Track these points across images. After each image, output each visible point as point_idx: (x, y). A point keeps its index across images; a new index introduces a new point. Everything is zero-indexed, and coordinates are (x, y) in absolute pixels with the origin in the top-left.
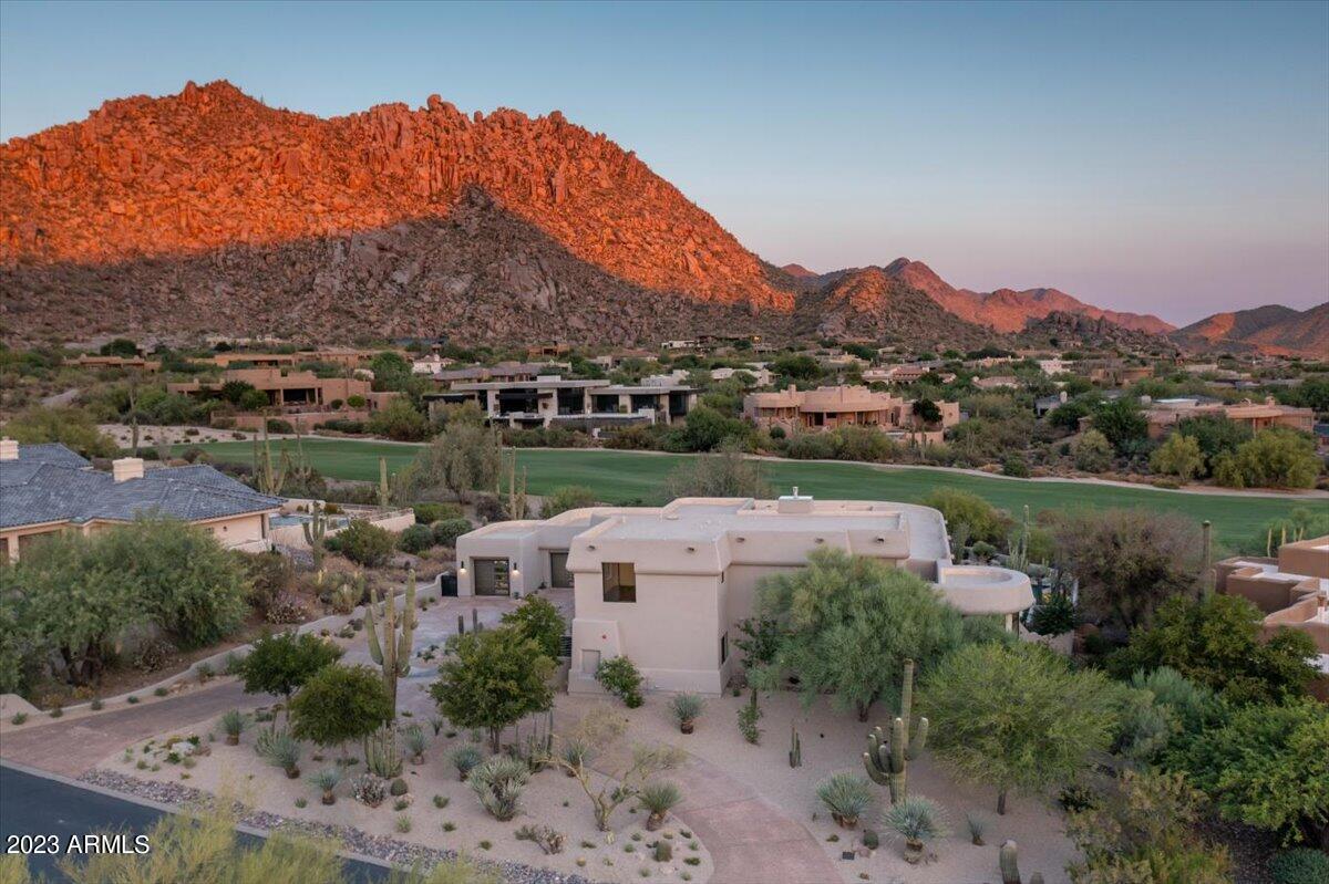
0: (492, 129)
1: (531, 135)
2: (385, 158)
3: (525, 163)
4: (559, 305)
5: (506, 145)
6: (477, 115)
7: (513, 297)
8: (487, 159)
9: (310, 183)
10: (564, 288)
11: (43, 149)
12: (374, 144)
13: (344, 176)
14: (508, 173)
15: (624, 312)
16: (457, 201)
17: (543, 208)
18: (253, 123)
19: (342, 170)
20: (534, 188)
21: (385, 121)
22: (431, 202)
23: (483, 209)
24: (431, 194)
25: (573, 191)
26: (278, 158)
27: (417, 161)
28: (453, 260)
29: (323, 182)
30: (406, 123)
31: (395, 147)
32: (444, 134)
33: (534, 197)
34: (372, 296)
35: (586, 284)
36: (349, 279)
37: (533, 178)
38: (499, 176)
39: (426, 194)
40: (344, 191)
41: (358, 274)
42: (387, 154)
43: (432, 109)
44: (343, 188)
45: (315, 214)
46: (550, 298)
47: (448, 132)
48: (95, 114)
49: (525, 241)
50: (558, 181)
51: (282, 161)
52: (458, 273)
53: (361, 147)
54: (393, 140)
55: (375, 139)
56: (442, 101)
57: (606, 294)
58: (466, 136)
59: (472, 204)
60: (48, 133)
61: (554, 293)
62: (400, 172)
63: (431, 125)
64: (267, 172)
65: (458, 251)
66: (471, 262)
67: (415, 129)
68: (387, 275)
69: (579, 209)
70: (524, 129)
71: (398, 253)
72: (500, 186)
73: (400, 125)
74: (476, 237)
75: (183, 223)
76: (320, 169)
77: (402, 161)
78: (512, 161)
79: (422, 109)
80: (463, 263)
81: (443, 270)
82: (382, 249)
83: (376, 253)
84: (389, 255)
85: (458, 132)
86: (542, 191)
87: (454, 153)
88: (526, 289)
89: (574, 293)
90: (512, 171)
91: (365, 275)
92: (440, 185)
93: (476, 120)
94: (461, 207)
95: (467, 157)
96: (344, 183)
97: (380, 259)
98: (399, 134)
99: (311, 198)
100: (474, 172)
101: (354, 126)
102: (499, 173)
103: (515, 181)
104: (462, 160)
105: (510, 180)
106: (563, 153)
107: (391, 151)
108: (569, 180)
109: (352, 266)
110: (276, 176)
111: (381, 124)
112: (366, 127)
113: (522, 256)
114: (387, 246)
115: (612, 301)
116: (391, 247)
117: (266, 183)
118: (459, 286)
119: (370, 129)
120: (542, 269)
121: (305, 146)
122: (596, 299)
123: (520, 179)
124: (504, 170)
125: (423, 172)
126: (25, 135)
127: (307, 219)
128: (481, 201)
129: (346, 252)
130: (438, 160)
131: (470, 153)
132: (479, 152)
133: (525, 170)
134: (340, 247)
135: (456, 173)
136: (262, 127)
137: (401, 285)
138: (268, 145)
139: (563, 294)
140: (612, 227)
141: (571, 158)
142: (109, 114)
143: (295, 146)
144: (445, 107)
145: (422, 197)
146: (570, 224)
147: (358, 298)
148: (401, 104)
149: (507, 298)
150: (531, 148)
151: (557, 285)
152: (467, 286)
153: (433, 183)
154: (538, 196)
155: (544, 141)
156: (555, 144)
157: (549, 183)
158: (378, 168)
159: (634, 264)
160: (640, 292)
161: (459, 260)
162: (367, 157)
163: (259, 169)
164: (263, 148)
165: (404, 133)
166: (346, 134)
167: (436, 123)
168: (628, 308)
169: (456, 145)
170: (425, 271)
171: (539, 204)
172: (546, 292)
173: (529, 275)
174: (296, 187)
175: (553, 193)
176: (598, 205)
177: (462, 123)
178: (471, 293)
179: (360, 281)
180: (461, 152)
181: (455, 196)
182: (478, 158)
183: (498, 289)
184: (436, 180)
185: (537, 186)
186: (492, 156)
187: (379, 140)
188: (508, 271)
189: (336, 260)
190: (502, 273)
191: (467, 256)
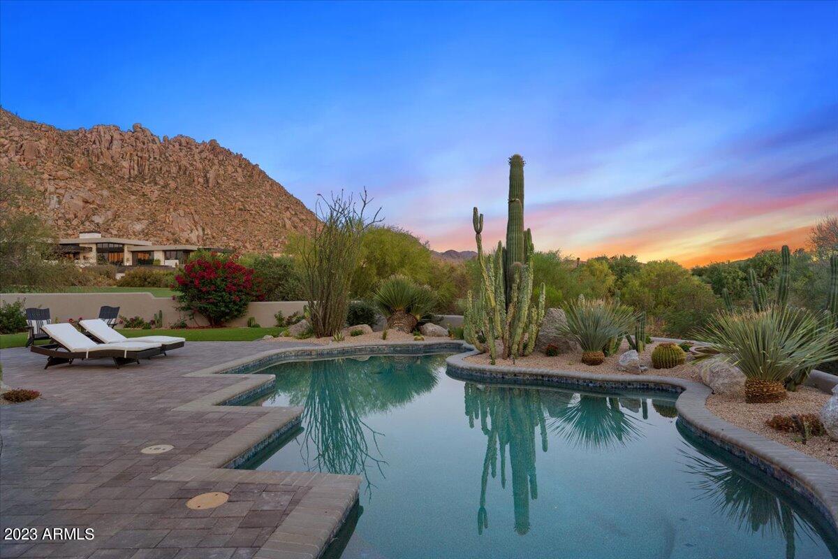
0: (174, 146)
1: (197, 151)
2: (100, 154)
3: (191, 165)
4: (204, 240)
5: (181, 154)
6: (165, 139)
7: (173, 234)
8: (168, 160)
9: (43, 162)
10: (208, 231)
12: (94, 146)
13: (70, 162)
14: (180, 169)
15: (245, 247)
16: (147, 181)
17: (200, 189)
18: (8, 126)
19: (68, 158)
20: (196, 178)
21: (102, 134)
22: (130, 181)
23: (163, 187)
24: (130, 177)
25: (220, 181)
26: (22, 146)
27: (122, 158)
28: (136, 212)
29: (53, 163)
30: (116, 136)
31: (108, 149)
32: (141, 145)
33: (196, 183)
34: (75, 229)
35: (223, 231)
36: (60, 218)
37: (195, 173)
38: (174, 170)
39: (127, 177)
40: (68, 170)
41: (67, 216)
42: (101, 152)
43: (135, 131)
44: (68, 168)
45: (42, 180)
46: (198, 236)
47: (144, 144)
49: (187, 205)
50: (211, 175)
51: (23, 149)
52: (139, 219)
53: (84, 146)
54: (107, 145)
55: (94, 143)
56: (142, 127)
57: (235, 237)
58: (155, 147)
59: (156, 184)
61: (201, 233)
62: (110, 163)
63: (133, 139)
64: (12, 154)
65: (140, 207)
66: (149, 214)
67: (122, 140)
68: (88, 218)
69: (224, 192)
70: (193, 147)
71: (98, 205)
72: (175, 175)
73: (112, 137)
74: (155, 202)
76: (52, 155)
77: (112, 157)
78: (184, 162)
79: (129, 130)
80: (143, 214)
81: (128, 218)
82: (86, 202)
83: (81, 204)
84: (92, 206)
85: (151, 144)
86: (201, 180)
87: (147, 155)
88: (183, 230)
89: (214, 234)
90: (183, 168)
91: (72, 216)
92: (136, 172)
94: (148, 185)
95: (155, 158)
96: (70, 165)
97: (84, 208)
98: (111, 142)
99: (42, 171)
100: (159, 167)
101: (80, 135)
102: (174, 168)
103: (185, 173)
104: (151, 159)
105: (181, 173)
106: (216, 161)
107: (104, 150)
108: (218, 176)
109: (63, 211)
110: (18, 157)
111: (100, 136)
112: (89, 136)
113: (182, 213)
114: (90, 200)
115: (238, 240)
116: (93, 201)
117: (11, 160)
118: (138, 227)
119: (94, 137)
120: (194, 220)
121: (43, 141)
123: (187, 173)
124: (178, 167)
125: (125, 164)
127: (35, 182)
128: (162, 182)
129: (59, 202)
130: (136, 158)
131: (158, 157)
132: (163, 156)
133: (191, 168)
134: (55, 198)
135: (147, 167)
136: (13, 128)
137: (98, 224)
138: (16, 139)
139: (207, 234)
140: (242, 202)
141: (220, 165)
143: (36, 141)
144: (143, 130)
145: (124, 178)
146: (217, 199)
147: (64, 230)
148: (114, 126)
149: (170, 236)
150: (197, 157)
151: (203, 230)
152: (144, 227)
153: (132, 171)
154: (199, 183)
155: (204, 155)
156: (211, 156)
157: (206, 176)
158: (94, 159)
159: (253, 222)
160: (255, 236)
161: (141, 212)
162: (87, 153)
163: (6, 152)
164: (12, 140)
165: (115, 142)
166: (75, 138)
167: (137, 138)
168: (247, 245)
169: (148, 151)
170: (116, 217)
171: (199, 187)
172: (195, 233)
173: (187, 222)
174: (31, 164)
175: (207, 181)
176: (234, 190)
177: (153, 140)
178: (146, 231)
179: (69, 220)
180: (152, 155)
181: (145, 179)
182: (162, 159)
183: (164, 230)
184: (134, 170)
185: (198, 176)
186: (171, 159)
187: (98, 143)
188: (171, 219)
189: (52, 206)
190: (168, 221)
191: (146, 210)
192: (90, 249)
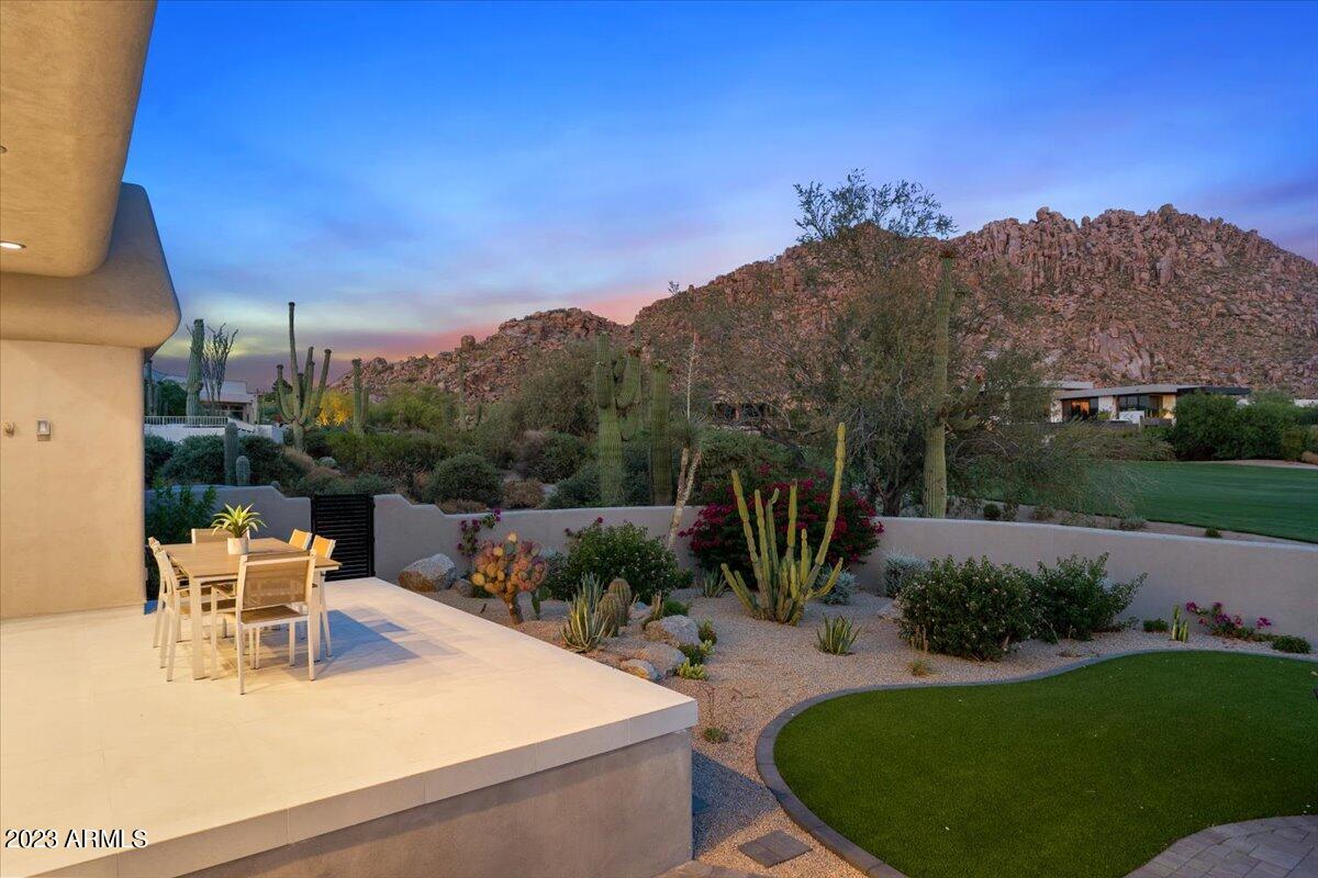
0: (1099, 230)
1: (1139, 229)
2: (992, 263)
3: (1129, 254)
4: (1152, 373)
5: (1111, 240)
6: (1085, 221)
7: (1101, 367)
8: (1090, 253)
10: (1160, 358)
11: (735, 281)
12: (985, 253)
14: (1109, 263)
16: (1057, 292)
17: (1146, 290)
20: (1136, 274)
21: (995, 234)
22: (1033, 295)
23: (1081, 296)
24: (1034, 289)
25: (1180, 272)
27: (1022, 262)
28: (1043, 339)
30: (1014, 233)
31: (1003, 253)
32: (1049, 238)
33: (1137, 281)
35: (1187, 355)
37: (1135, 265)
38: (1100, 266)
39: (1029, 288)
42: (994, 260)
43: (1040, 220)
46: (1142, 367)
47: (1053, 236)
48: (779, 258)
49: (1122, 319)
50: (1163, 265)
52: (1047, 350)
53: (973, 256)
54: (1002, 248)
55: (985, 249)
56: (1051, 211)
57: (1212, 364)
58: (1070, 237)
59: (1072, 292)
60: (740, 270)
61: (1148, 363)
62: (1006, 273)
63: (1037, 232)
65: (1049, 331)
66: (1062, 339)
67: (1021, 237)
69: (1188, 289)
70: (1131, 225)
72: (1101, 275)
73: (1008, 235)
74: (1071, 319)
75: (823, 325)
77: (1009, 264)
78: (1116, 251)
79: (1032, 221)
80: (1054, 341)
85: (1063, 234)
86: (1145, 276)
87: (1057, 252)
88: (1117, 360)
89: (1171, 362)
90: (1115, 261)
92: (1042, 281)
93: (1083, 224)
94: (1060, 296)
95: (1070, 254)
98: (1007, 243)
100: (1075, 265)
101: (968, 242)
102: (1100, 264)
103: (1118, 269)
104: (1065, 257)
105: (1112, 269)
106: (1172, 240)
107: (998, 256)
108: (1176, 263)
111: (992, 237)
112: (978, 240)
113: (1115, 332)
115: (1216, 369)
116: (986, 330)
118: (1046, 361)
119: (982, 242)
120: (1135, 342)
122: (1198, 368)
123: (1122, 268)
124: (1106, 261)
125: (1027, 270)
126: (725, 274)
128: (1080, 290)
130: (1041, 259)
131: (1074, 251)
132: (1082, 248)
133: (1128, 259)
135: (1058, 269)
139: (1159, 363)
140: (1224, 301)
141: (1179, 245)
142: (788, 257)
144: (1052, 216)
145: (1024, 292)
146: (1174, 302)
148: (1011, 219)
149: (1096, 370)
150: (1138, 240)
151: (1152, 356)
153: (1036, 280)
154: (1141, 280)
156: (1163, 233)
157: (1154, 268)
158: (985, 271)
159: (1248, 334)
160: (1252, 359)
161: (1050, 338)
162: (976, 264)
165: (1012, 242)
166: (961, 249)
167: (1043, 230)
169: (1060, 245)
171: (1142, 287)
172: (1137, 363)
173: (1125, 347)
175: (1157, 276)
176: (1208, 282)
177: (1067, 227)
180: (1064, 250)
181: (1056, 288)
182: (1080, 254)
183: (1086, 361)
184: (1039, 277)
185: (1140, 271)
186: (1094, 251)
187: (989, 248)
188: (1097, 345)
190: (1092, 347)
191: (1058, 334)
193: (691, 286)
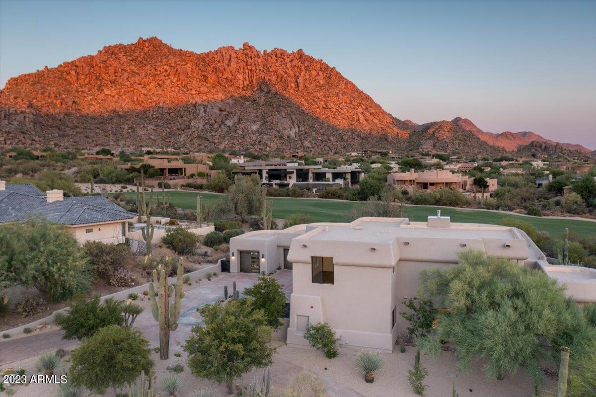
0: (271, 58)
1: (289, 60)
2: (223, 70)
3: (286, 72)
4: (299, 136)
5: (278, 64)
6: (265, 51)
7: (279, 132)
8: (269, 70)
9: (190, 81)
10: (302, 128)
11: (77, 66)
12: (219, 64)
13: (205, 78)
14: (278, 77)
15: (330, 140)
16: (255, 89)
17: (293, 92)
18: (167, 55)
19: (204, 76)
20: (289, 84)
21: (224, 55)
22: (244, 90)
23: (267, 93)
24: (244, 87)
25: (307, 85)
26: (177, 71)
27: (238, 72)
28: (252, 115)
29: (196, 81)
30: (234, 55)
31: (228, 66)
32: (250, 60)
33: (289, 87)
34: (216, 131)
35: (312, 127)
36: (206, 123)
37: (289, 79)
38: (274, 78)
39: (241, 86)
40: (205, 85)
41: (210, 122)
42: (224, 69)
43: (245, 49)
44: (205, 83)
45: (192, 95)
46: (295, 133)
47: (251, 59)
48: (100, 52)
49: (285, 107)
50: (300, 80)
51: (178, 72)
52: (255, 121)
53: (212, 66)
54: (227, 63)
55: (219, 62)
56: (249, 45)
57: (322, 131)
58: (260, 61)
59: (262, 91)
60: (79, 60)
61: (297, 130)
62: (230, 77)
63: (244, 56)
64: (172, 77)
65: (254, 112)
66: (260, 117)
67: (237, 58)
68: (223, 122)
69: (310, 93)
70: (286, 57)
71: (228, 112)
72: (274, 83)
73: (230, 56)
74: (263, 105)
75: (135, 99)
76: (195, 75)
77: (231, 72)
78: (280, 71)
79: (240, 49)
80: (257, 117)
81: (247, 120)
82: (221, 110)
83: (218, 112)
84: (224, 113)
85: (256, 59)
86: (293, 85)
87: (254, 68)
88: (285, 129)
89: (307, 130)
90: (280, 76)
91: (213, 122)
92: (247, 82)
93: (264, 54)
94: (257, 92)
95: (260, 70)
96: (205, 82)
97: (220, 115)
98: (230, 60)
99: (191, 88)
100: (263, 76)
101: (210, 56)
103: (281, 80)
104: (258, 71)
105: (279, 80)
106: (303, 68)
107: (226, 67)
108: (305, 80)
109: (207, 118)
110: (176, 78)
111: (222, 55)
112: (216, 57)
113: (283, 114)
114: (223, 109)
115: (324, 134)
116: (225, 109)
117: (172, 81)
118: (255, 127)
119: (217, 58)
120: (292, 120)
121: (189, 65)
122: (317, 134)
123: (283, 80)
124: (276, 76)
125: (240, 76)
126: (70, 61)
127: (188, 97)
128: (266, 90)
129: (205, 112)
130: (247, 71)
131: (261, 68)
132: (265, 68)
133: (285, 76)
134: (203, 109)
135: (255, 77)
136: (170, 57)
137: (229, 126)
138: (173, 65)
139: (302, 131)
140: (324, 101)
141: (306, 70)
142: (106, 52)
143: (185, 65)
144: (251, 48)
145: (239, 88)
146: (305, 100)
147: (210, 132)
148: (231, 47)
149: (276, 133)
150: (289, 65)
151: (299, 127)
152: (258, 127)
153: (245, 82)
154: (291, 87)
155: (294, 63)
156: (299, 64)
157: (296, 81)
158: (220, 75)
159: (334, 118)
160: (337, 130)
161: (255, 115)
162: (216, 70)
163: (168, 75)
164: (171, 66)
165: (232, 59)
166: (207, 60)
167: (247, 55)
168: (331, 138)
169: (255, 65)
170: (240, 120)
171: (292, 91)
172: (294, 130)
173: (287, 122)
174: (184, 83)
175: (298, 86)
176: (318, 91)
177: (258, 55)
178: (260, 130)
179: (211, 124)
180: (257, 68)
181: (254, 87)
182: (265, 70)
183: (272, 129)
184: (246, 80)
185: (291, 83)
186: (271, 69)
187: (221, 62)
188: (277, 120)
189: (201, 115)
190: (274, 121)
191: (259, 114)
192: (292, 173)
193: (46, 67)
